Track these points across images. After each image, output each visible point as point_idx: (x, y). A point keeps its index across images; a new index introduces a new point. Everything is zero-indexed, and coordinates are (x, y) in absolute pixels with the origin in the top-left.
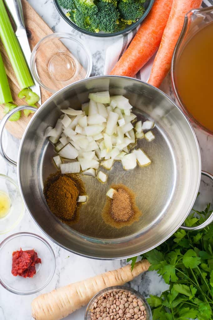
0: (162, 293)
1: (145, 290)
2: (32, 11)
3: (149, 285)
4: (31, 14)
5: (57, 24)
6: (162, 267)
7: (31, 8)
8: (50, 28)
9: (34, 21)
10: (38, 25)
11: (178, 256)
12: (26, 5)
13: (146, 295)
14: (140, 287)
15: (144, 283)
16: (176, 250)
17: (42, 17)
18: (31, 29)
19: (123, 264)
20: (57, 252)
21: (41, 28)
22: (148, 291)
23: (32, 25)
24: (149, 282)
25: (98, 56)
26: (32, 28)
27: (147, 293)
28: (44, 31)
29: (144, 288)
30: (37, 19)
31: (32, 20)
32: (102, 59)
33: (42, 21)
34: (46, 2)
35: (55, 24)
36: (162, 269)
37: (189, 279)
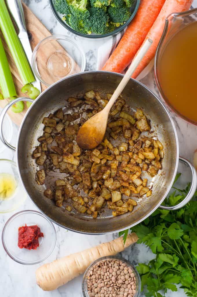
0: (149, 262)
3: (137, 254)
4: (32, 18)
5: (54, 27)
6: (150, 239)
8: (48, 30)
9: (34, 24)
10: (38, 28)
11: (164, 229)
12: (27, 10)
14: (130, 257)
15: (133, 253)
16: (161, 224)
17: (41, 21)
18: (32, 32)
19: (115, 237)
21: (40, 31)
22: (137, 260)
23: (33, 28)
24: (138, 252)
25: (91, 55)
26: (33, 30)
27: (136, 262)
28: (43, 33)
29: (134, 258)
30: (37, 22)
31: (33, 23)
32: (94, 57)
33: (41, 24)
34: (45, 8)
35: (53, 27)
36: (149, 240)
37: (173, 249)
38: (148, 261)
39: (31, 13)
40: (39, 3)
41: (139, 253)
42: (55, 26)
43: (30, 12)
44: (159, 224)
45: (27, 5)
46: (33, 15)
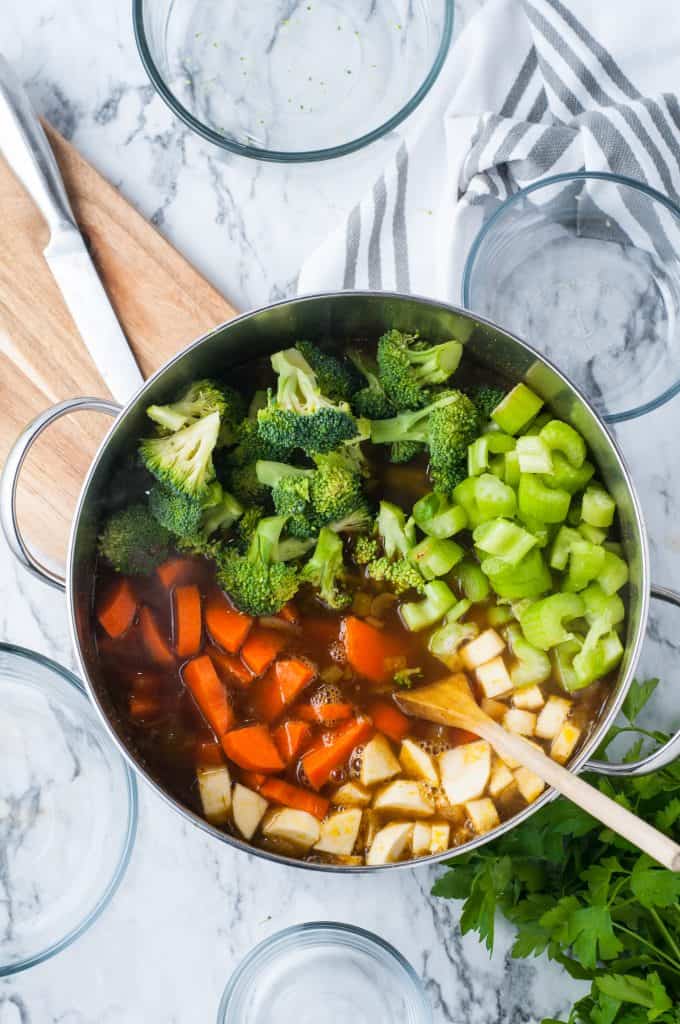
0: (572, 1007)
1: (521, 1000)
2: (87, 174)
3: (529, 983)
4: (88, 182)
5: (167, 201)
6: (568, 916)
7: (85, 163)
8: (146, 219)
9: (97, 202)
10: (110, 213)
11: (616, 876)
12: (69, 156)
13: (524, 1016)
14: (502, 993)
15: (514, 979)
16: (603, 861)
17: (117, 188)
18: (90, 227)
19: (442, 925)
20: (233, 907)
21: (118, 223)
22: (530, 1004)
23: (95, 217)
24: (532, 975)
26: (92, 223)
27: (527, 1010)
28: (128, 231)
29: (515, 996)
30: (106, 195)
31: (91, 198)
33: (121, 199)
34: (130, 139)
35: (162, 204)
36: (566, 923)
37: (655, 949)
38: (569, 1003)
39: (83, 165)
40: (108, 125)
41: (534, 979)
42: (171, 198)
43: (80, 160)
44: (597, 863)
45: (67, 136)
46: (91, 169)
